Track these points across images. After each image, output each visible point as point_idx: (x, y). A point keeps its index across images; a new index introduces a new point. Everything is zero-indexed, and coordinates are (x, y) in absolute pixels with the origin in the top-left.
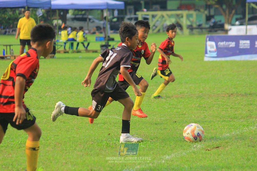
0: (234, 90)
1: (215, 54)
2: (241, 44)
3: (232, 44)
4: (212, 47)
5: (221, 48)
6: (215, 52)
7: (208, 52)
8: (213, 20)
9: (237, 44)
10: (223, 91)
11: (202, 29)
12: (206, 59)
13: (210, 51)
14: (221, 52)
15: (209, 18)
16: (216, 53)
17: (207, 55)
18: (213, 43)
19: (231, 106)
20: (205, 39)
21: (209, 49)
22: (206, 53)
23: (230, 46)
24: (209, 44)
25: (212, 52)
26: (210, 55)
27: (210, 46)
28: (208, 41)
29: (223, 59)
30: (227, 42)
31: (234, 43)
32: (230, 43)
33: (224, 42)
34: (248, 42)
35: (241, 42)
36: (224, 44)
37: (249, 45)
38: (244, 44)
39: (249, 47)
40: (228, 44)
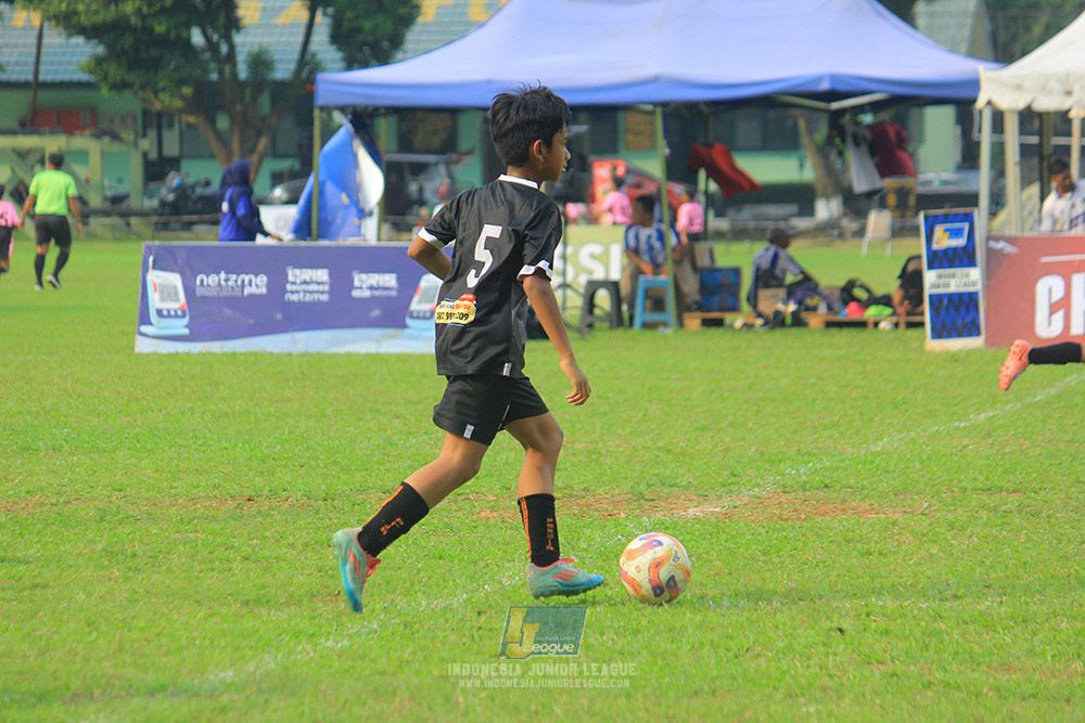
0: (259, 482)
1: (180, 327)
2: (294, 283)
3: (258, 285)
4: (168, 293)
5: (205, 298)
6: (184, 316)
7: (153, 317)
8: (174, 180)
9: (278, 284)
10: (215, 486)
11: (125, 215)
12: (143, 346)
13: (159, 312)
14: (208, 319)
15: (156, 170)
16: (186, 321)
17: (144, 329)
18: (174, 279)
19: (246, 550)
20: (140, 259)
21: (155, 301)
22: (145, 319)
23: (247, 291)
24: (157, 281)
25: (169, 316)
26: (160, 328)
27: (162, 292)
28: (150, 270)
29: (216, 347)
30: (232, 273)
31: (262, 280)
32: (247, 278)
33: (218, 273)
34: (322, 275)
35: (294, 274)
36: (219, 284)
37: (327, 288)
38: (305, 282)
39: (325, 298)
40: (239, 282)
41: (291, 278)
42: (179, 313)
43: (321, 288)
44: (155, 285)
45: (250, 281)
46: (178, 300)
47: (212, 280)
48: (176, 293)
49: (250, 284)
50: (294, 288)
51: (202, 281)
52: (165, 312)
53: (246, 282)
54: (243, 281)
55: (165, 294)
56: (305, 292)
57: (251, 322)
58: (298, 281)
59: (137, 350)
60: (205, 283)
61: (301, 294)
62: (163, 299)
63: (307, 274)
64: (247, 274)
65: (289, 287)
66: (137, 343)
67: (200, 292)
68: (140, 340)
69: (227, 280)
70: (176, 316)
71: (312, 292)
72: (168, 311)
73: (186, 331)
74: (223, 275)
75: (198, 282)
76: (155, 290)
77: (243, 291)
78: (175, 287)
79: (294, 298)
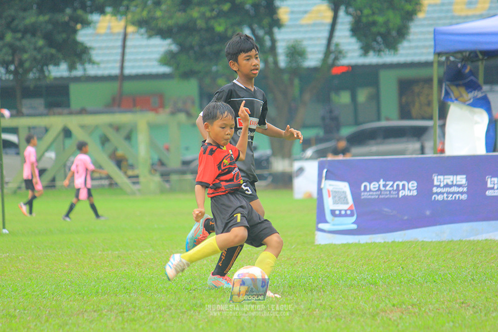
1: (349, 223)
2: (438, 186)
4: (339, 197)
5: (368, 200)
6: (352, 215)
7: (328, 216)
9: (426, 187)
13: (333, 212)
16: (354, 219)
17: (321, 226)
18: (344, 187)
21: (329, 204)
22: (321, 218)
23: (401, 194)
24: (331, 188)
25: (340, 215)
26: (334, 225)
27: (334, 197)
28: (324, 180)
29: (379, 238)
30: (390, 181)
31: (413, 185)
32: (401, 184)
33: (378, 181)
34: (461, 179)
35: (438, 180)
36: (379, 189)
37: (465, 189)
38: (447, 186)
39: (464, 197)
40: (395, 187)
41: (436, 183)
42: (349, 212)
43: (461, 189)
44: (329, 191)
45: (404, 186)
46: (347, 203)
47: (374, 186)
48: (346, 197)
49: (404, 188)
50: (439, 190)
51: (365, 187)
52: (337, 212)
53: (401, 187)
54: (398, 186)
55: (337, 198)
56: (448, 193)
57: (406, 218)
58: (442, 185)
59: (317, 243)
60: (368, 189)
61: (445, 195)
62: (335, 203)
63: (449, 179)
64: (401, 181)
65: (435, 190)
66: (317, 237)
67: (364, 195)
68: (319, 235)
69: (385, 186)
70: (346, 215)
71: (453, 193)
72: (340, 211)
73: (354, 227)
74: (382, 182)
75: (362, 188)
76: (329, 196)
77: (398, 194)
78: (344, 192)
79: (440, 198)
